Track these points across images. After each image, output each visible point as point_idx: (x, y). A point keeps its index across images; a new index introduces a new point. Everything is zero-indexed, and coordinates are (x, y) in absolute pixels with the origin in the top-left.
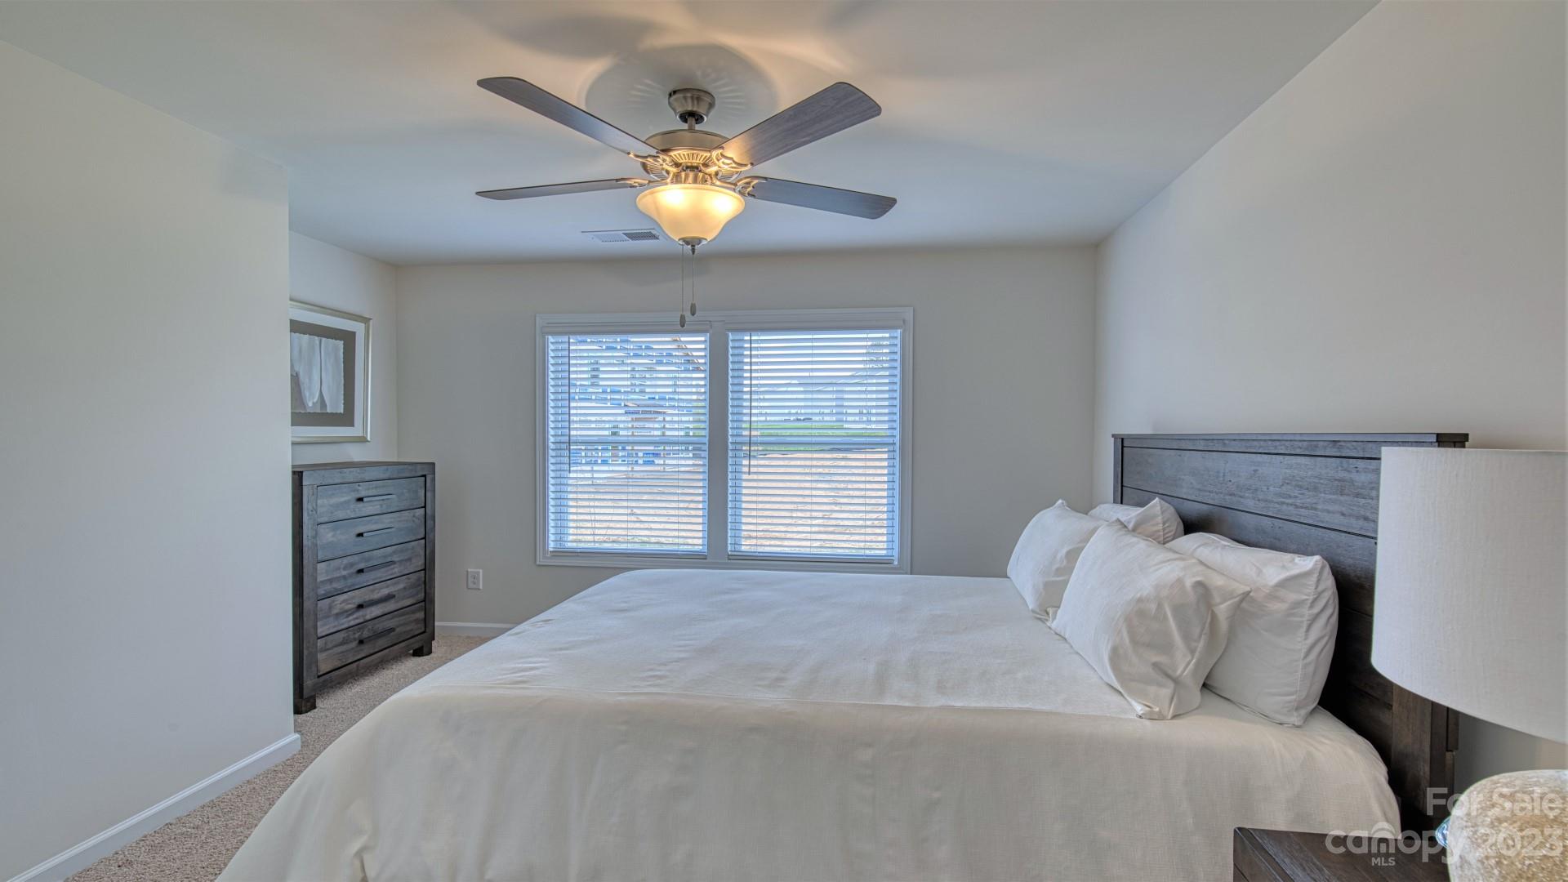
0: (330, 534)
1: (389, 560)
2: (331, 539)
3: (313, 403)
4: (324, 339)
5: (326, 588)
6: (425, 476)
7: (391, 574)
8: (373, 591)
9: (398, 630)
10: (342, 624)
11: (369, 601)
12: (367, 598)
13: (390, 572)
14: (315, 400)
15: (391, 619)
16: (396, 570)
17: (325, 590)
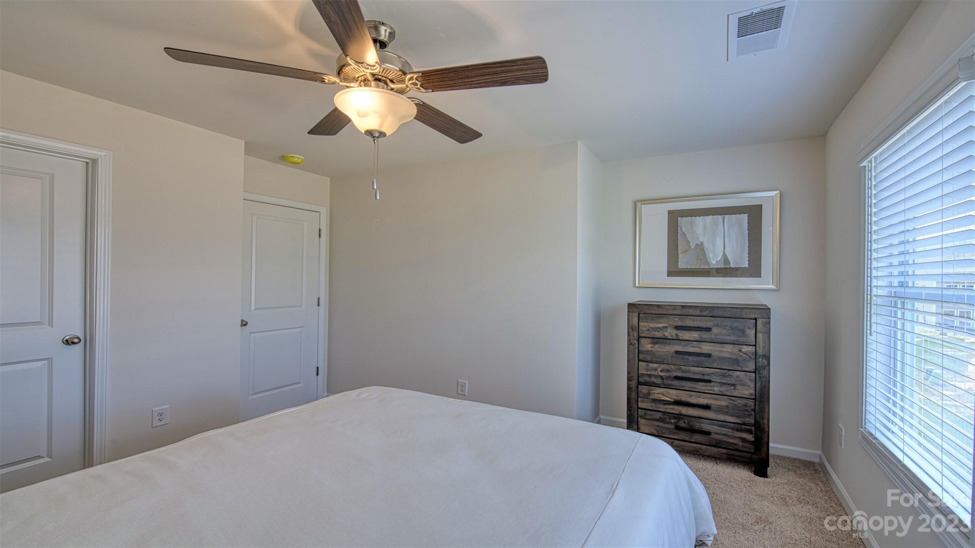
0: (651, 345)
1: (707, 378)
2: (650, 349)
3: (717, 261)
4: (726, 216)
5: (646, 379)
6: (756, 319)
7: (711, 390)
8: (691, 396)
9: (713, 436)
10: (659, 408)
11: (685, 401)
12: (683, 399)
13: (709, 388)
14: (718, 260)
15: (709, 424)
16: (715, 388)
17: (645, 380)
